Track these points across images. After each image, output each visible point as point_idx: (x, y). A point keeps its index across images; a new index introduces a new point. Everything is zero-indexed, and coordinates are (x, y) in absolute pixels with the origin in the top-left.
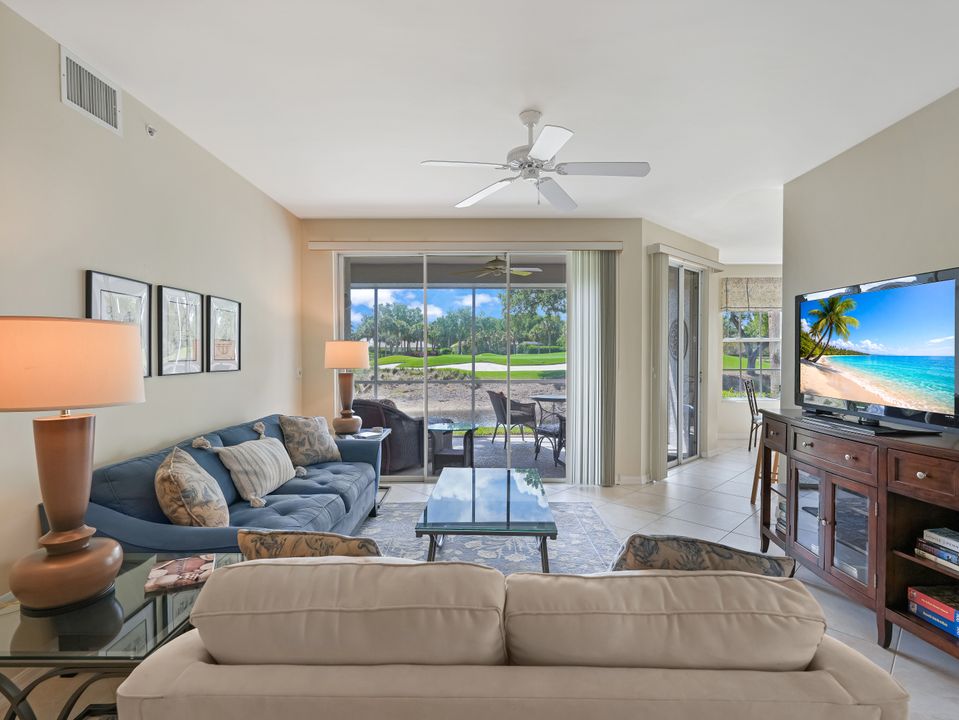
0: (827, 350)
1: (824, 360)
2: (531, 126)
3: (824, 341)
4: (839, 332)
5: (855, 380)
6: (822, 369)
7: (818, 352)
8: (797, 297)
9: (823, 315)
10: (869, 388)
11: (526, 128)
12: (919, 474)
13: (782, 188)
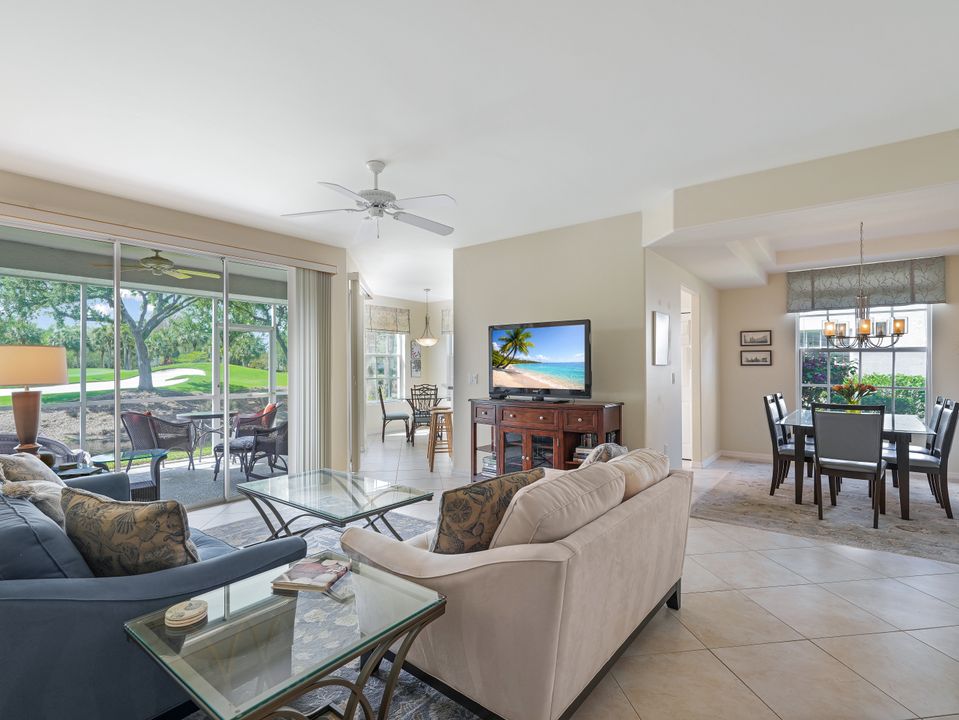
0: (513, 361)
1: (510, 367)
2: (376, 174)
3: (511, 356)
4: (521, 350)
5: (532, 377)
6: (509, 372)
7: (506, 362)
8: (490, 327)
9: (510, 341)
10: (541, 381)
11: (373, 174)
12: (580, 420)
13: (452, 252)
